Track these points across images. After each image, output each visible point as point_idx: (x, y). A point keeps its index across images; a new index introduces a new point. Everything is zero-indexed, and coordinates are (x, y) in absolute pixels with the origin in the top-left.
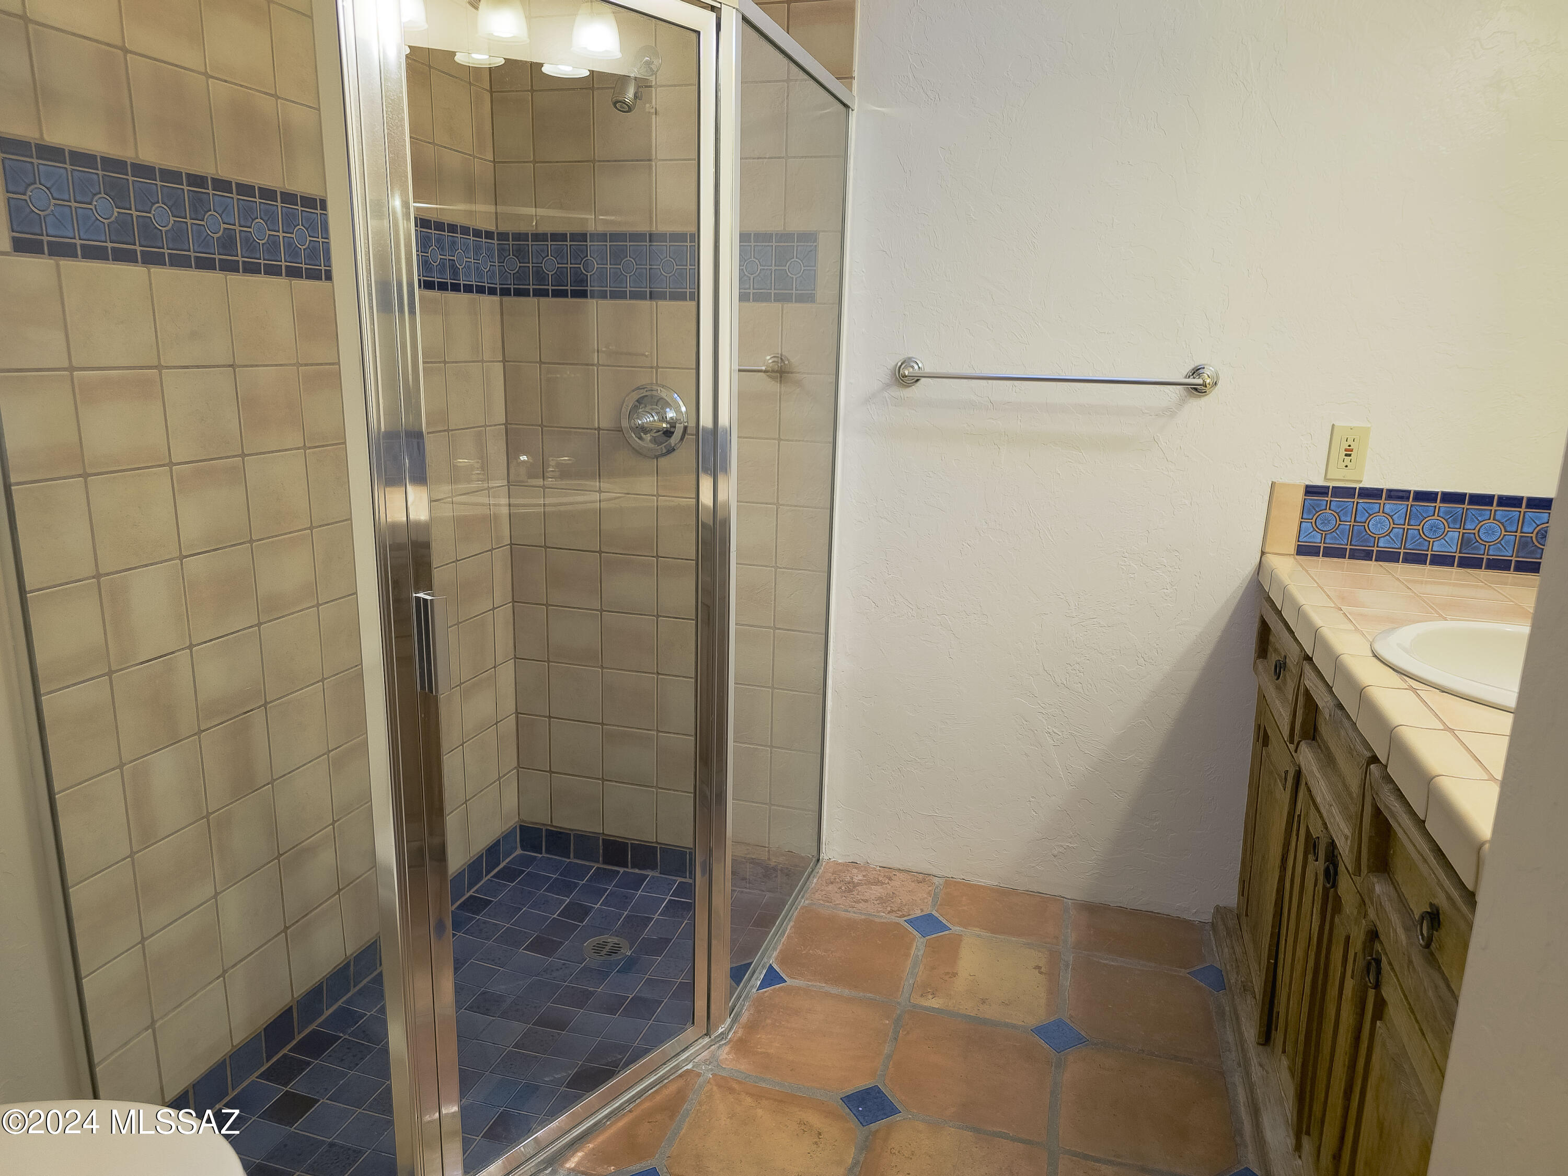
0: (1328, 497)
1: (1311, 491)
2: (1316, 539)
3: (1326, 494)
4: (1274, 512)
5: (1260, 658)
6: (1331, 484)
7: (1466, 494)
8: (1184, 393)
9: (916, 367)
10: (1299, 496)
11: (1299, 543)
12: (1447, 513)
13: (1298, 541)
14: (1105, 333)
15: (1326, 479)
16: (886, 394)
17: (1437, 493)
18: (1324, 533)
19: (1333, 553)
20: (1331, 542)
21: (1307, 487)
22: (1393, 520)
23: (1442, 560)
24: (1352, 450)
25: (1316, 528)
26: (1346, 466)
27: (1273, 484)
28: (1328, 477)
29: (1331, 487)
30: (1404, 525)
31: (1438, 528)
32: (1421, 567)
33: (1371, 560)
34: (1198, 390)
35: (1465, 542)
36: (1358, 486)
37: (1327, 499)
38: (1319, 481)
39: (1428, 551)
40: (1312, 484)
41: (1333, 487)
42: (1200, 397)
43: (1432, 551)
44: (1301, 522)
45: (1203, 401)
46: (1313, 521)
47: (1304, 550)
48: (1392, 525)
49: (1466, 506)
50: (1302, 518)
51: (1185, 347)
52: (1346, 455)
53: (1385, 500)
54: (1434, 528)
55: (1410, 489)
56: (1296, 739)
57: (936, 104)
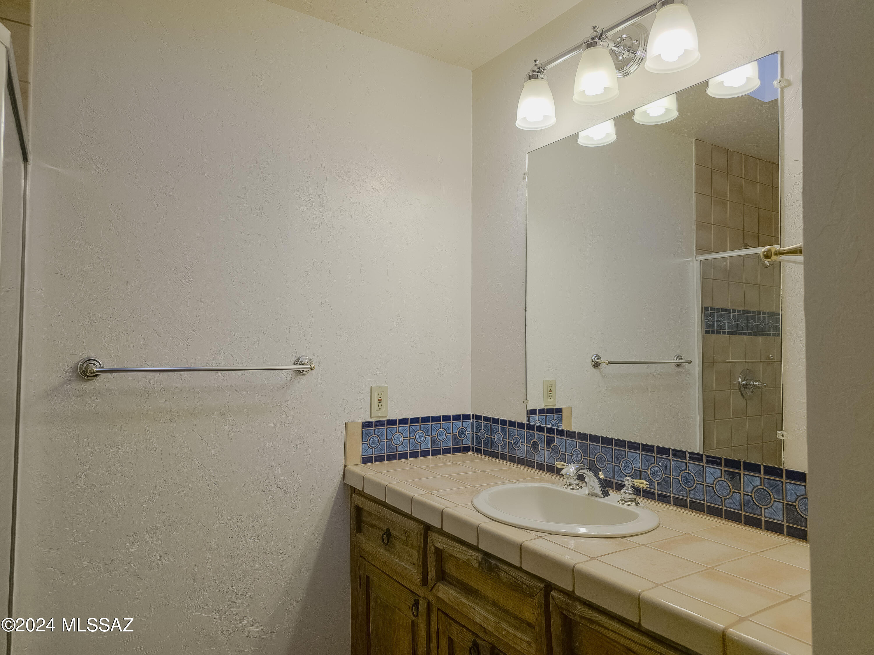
0: (373, 427)
1: (366, 425)
2: (370, 453)
3: (372, 426)
4: (348, 440)
5: (358, 533)
6: (374, 420)
7: (429, 417)
8: (294, 374)
9: (97, 364)
10: (359, 429)
11: (363, 457)
12: (424, 428)
13: (362, 456)
14: (242, 337)
15: (371, 417)
16: (67, 388)
17: (418, 418)
18: (373, 448)
19: (379, 459)
20: (377, 453)
21: (363, 423)
22: (403, 435)
23: (425, 453)
24: (381, 400)
25: (370, 447)
26: (380, 409)
27: (346, 424)
28: (372, 416)
29: (374, 422)
30: (408, 437)
31: (422, 437)
32: (417, 459)
33: (396, 460)
34: (300, 372)
35: (433, 442)
36: (386, 419)
37: (373, 428)
38: (369, 420)
39: (419, 449)
40: (365, 421)
41: (375, 421)
42: (303, 375)
43: (421, 449)
44: (362, 444)
45: (304, 378)
46: (368, 442)
47: (366, 460)
48: (403, 439)
49: (431, 423)
50: (362, 442)
51: (291, 346)
52: (379, 403)
53: (399, 425)
54: (420, 437)
55: (408, 417)
56: (431, 583)
57: (105, 174)
